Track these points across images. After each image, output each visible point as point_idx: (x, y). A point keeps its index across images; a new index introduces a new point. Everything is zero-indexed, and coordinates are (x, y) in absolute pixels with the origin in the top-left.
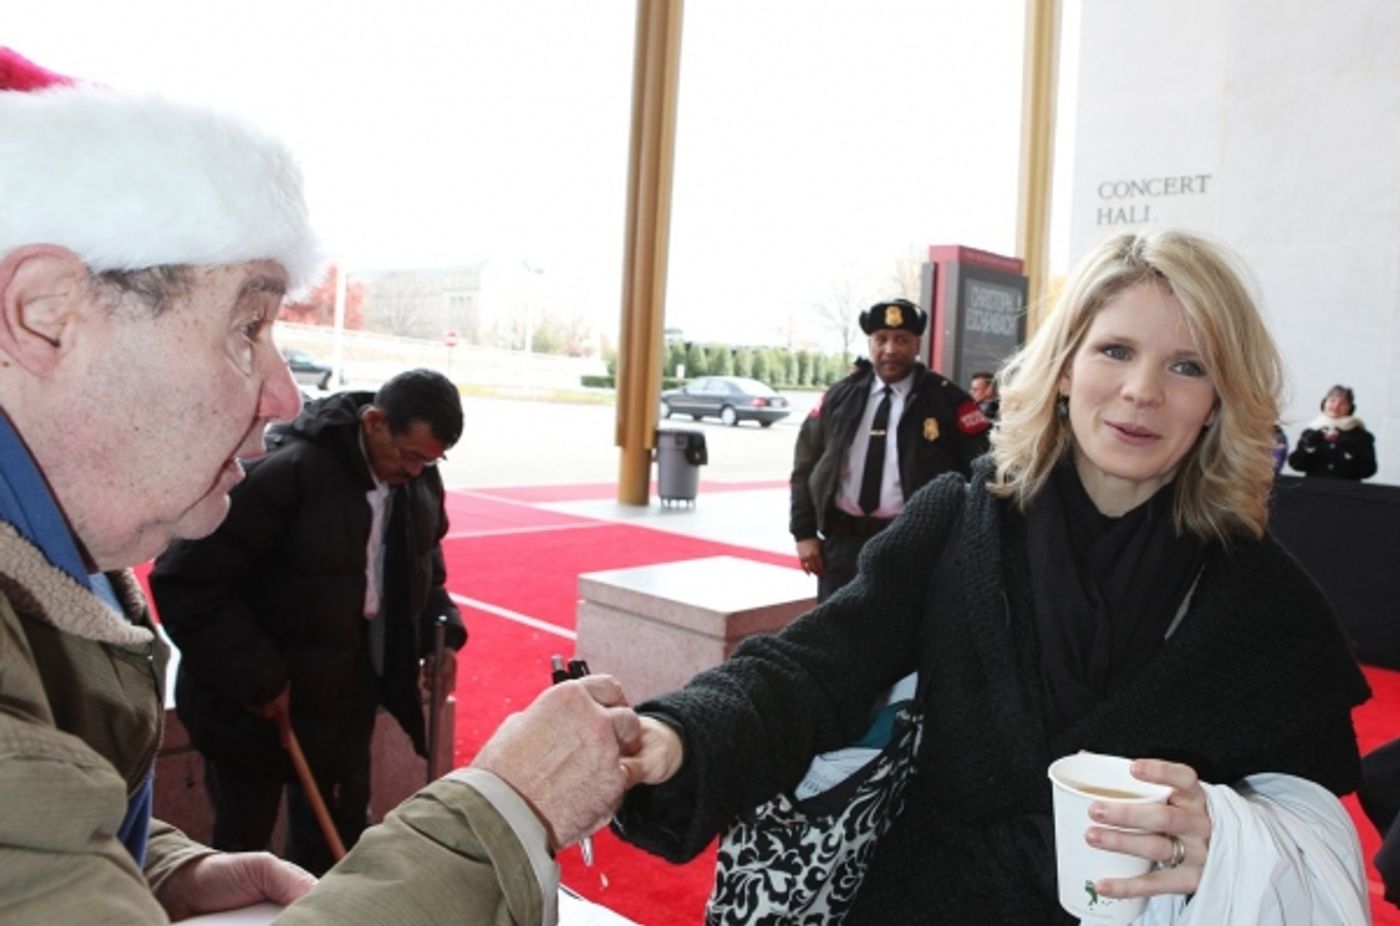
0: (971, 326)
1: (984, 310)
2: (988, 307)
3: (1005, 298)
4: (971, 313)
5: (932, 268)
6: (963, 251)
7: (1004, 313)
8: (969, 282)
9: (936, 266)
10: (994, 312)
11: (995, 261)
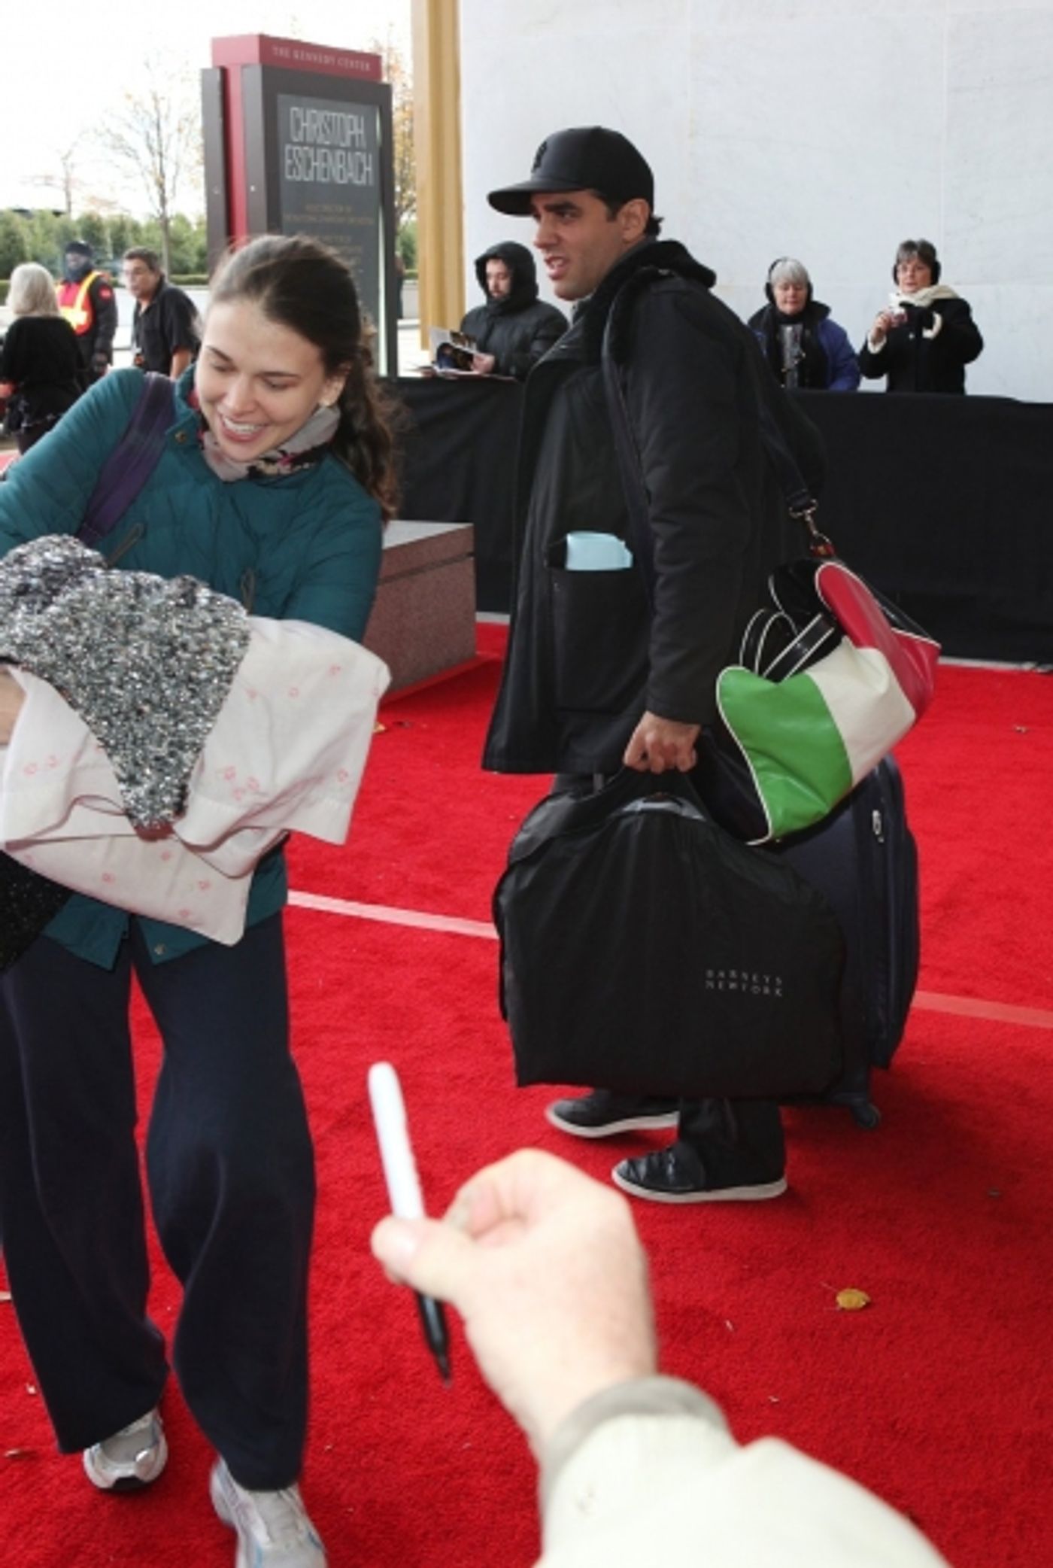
0: (293, 174)
1: (315, 146)
2: (320, 140)
3: (352, 123)
4: (291, 154)
5: (217, 77)
6: (266, 43)
7: (353, 149)
8: (282, 98)
9: (224, 73)
10: (333, 148)
11: (328, 60)
